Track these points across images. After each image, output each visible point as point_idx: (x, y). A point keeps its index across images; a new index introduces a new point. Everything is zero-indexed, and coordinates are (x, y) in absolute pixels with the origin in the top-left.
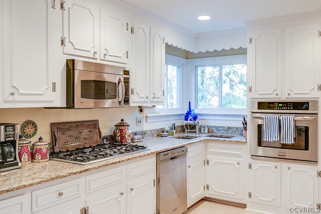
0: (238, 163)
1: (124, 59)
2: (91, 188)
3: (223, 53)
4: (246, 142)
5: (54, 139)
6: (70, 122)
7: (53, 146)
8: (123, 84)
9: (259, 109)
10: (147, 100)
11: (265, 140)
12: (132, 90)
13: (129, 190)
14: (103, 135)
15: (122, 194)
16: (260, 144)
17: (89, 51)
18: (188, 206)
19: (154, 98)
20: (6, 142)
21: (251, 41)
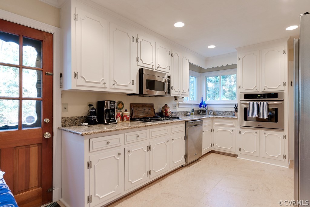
0: (232, 131)
1: (167, 70)
2: (152, 136)
3: (222, 68)
4: (237, 118)
5: (132, 112)
6: (140, 104)
7: (131, 115)
8: (167, 83)
9: (245, 98)
10: (179, 93)
11: (249, 116)
12: (172, 87)
13: (171, 140)
14: (156, 112)
15: (168, 141)
16: (246, 119)
17: (150, 65)
18: (203, 154)
19: (183, 92)
20: (111, 109)
21: (240, 59)
